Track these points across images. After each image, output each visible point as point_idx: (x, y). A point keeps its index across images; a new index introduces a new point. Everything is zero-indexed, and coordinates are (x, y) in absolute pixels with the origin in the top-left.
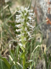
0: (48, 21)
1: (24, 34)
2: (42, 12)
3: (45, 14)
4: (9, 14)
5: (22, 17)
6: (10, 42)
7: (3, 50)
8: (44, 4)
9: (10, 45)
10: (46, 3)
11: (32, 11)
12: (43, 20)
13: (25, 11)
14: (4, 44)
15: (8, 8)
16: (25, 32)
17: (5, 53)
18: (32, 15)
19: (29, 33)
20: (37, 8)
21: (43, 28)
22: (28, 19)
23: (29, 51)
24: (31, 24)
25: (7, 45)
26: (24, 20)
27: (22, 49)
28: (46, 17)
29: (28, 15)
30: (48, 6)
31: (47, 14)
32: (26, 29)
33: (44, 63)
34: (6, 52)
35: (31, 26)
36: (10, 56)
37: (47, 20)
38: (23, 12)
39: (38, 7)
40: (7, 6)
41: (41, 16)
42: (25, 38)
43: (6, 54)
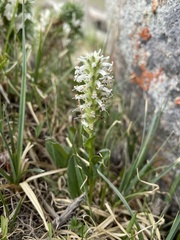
0: (134, 79)
1: (90, 104)
2: (124, 63)
3: (130, 65)
4: (68, 65)
5: (87, 70)
6: (70, 111)
7: (57, 125)
8: (127, 48)
9: (70, 117)
10: (133, 47)
11: (108, 57)
12: (126, 76)
13: (93, 58)
14: (61, 116)
15: (68, 54)
16: (93, 100)
17: (61, 131)
18: (108, 67)
19: (100, 103)
20: (115, 56)
21: (124, 89)
22: (100, 76)
23: (101, 127)
24: (105, 85)
25: (64, 117)
26: (90, 76)
27: (88, 131)
28: (131, 71)
29: (99, 66)
30: (135, 51)
31: (132, 66)
32: (95, 94)
33: (126, 144)
34: (63, 128)
35: (105, 89)
36: (67, 139)
37: (132, 77)
38: (89, 61)
39: (117, 54)
40: (66, 51)
41: (121, 69)
42: (93, 112)
43: (63, 131)
